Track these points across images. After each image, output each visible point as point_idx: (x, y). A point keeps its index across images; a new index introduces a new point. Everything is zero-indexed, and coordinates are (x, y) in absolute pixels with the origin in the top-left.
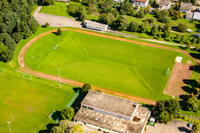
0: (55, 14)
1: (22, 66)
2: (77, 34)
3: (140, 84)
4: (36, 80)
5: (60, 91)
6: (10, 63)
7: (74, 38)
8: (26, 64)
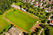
0: (17, 5)
1: (4, 16)
2: (19, 11)
3: (26, 27)
4: (5, 21)
5: (8, 24)
6: (2, 15)
7: (17, 12)
8: (5, 16)
